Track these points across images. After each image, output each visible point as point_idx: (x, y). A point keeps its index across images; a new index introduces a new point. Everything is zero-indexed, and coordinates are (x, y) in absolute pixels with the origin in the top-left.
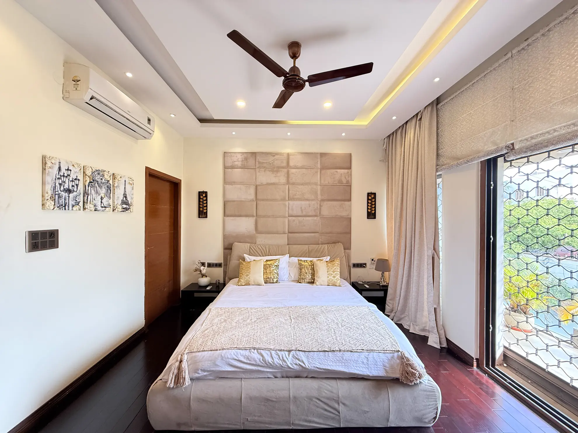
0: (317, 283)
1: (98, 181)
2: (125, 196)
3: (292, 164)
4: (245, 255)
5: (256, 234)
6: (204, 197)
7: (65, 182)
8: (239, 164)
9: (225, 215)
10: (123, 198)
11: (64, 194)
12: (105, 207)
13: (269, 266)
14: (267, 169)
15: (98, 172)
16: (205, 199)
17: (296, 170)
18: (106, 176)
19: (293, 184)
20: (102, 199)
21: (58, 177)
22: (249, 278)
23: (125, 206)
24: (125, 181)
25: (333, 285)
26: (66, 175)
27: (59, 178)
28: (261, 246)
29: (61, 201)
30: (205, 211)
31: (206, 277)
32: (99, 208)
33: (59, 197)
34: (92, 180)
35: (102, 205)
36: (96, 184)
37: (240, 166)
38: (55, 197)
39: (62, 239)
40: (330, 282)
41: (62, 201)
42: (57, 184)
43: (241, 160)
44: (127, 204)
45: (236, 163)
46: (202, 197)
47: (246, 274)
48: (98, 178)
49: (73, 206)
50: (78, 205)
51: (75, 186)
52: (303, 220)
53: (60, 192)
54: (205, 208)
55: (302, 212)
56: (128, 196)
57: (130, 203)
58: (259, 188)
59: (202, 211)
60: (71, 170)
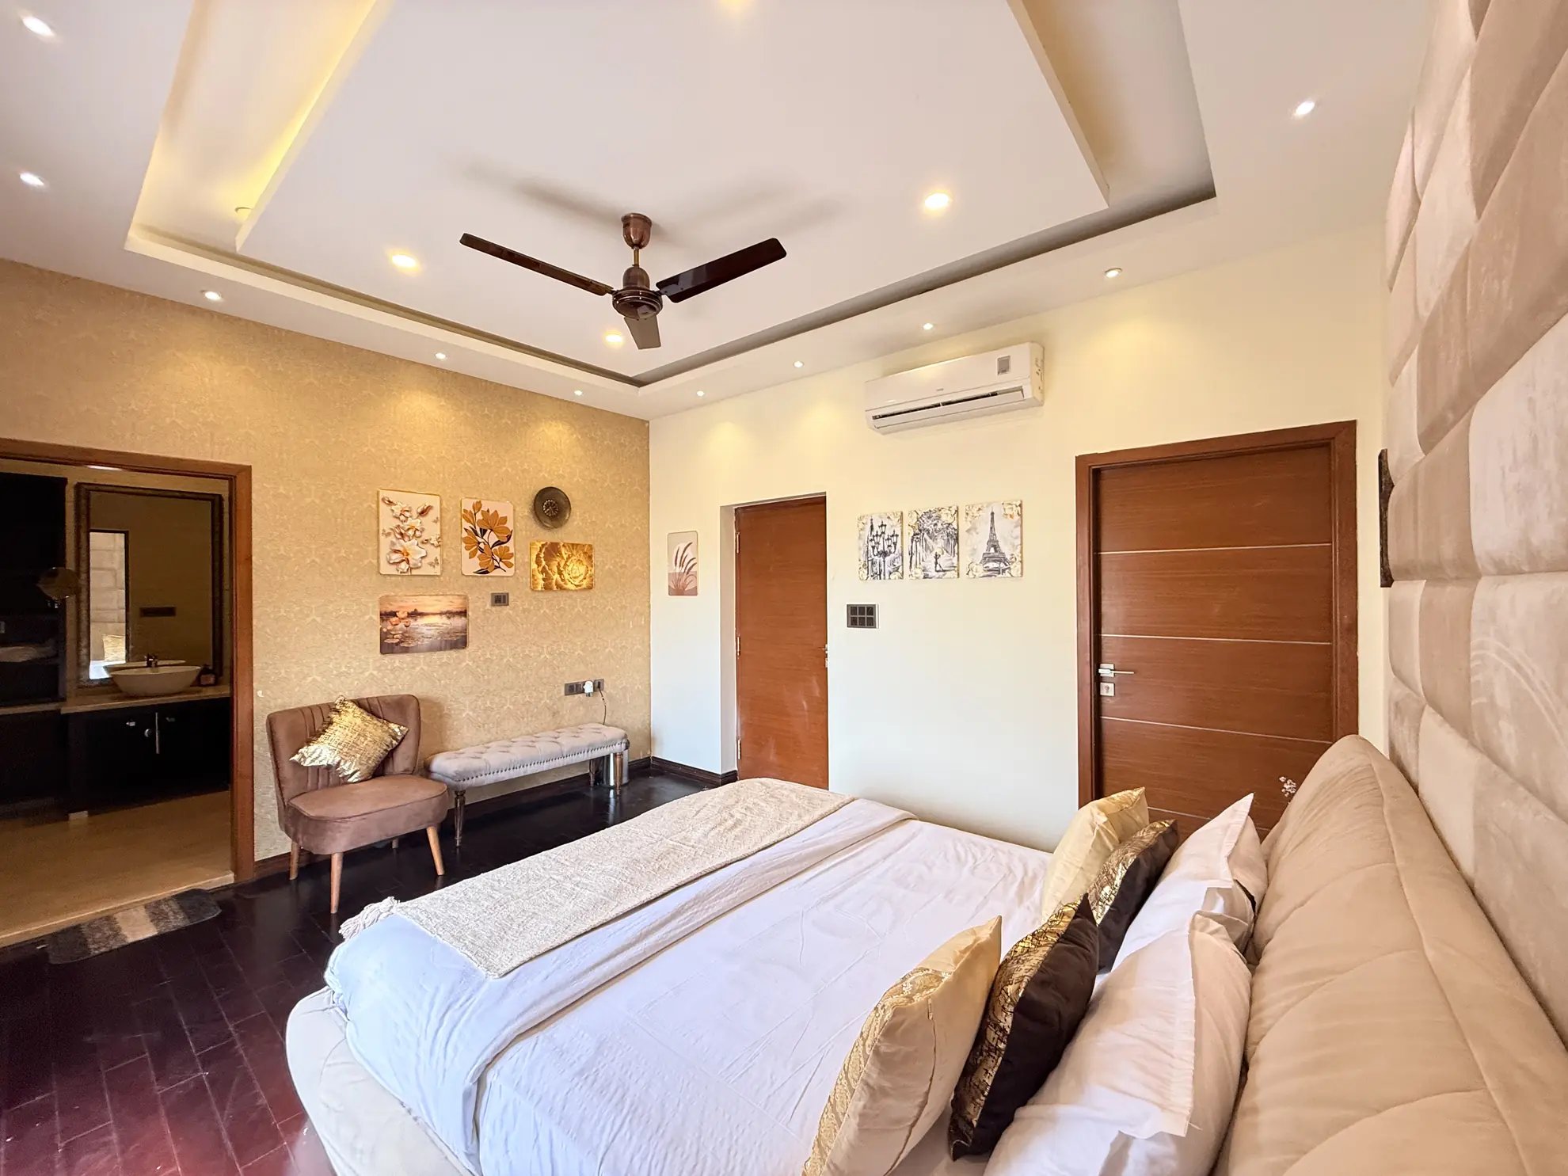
1: (928, 530)
2: (994, 544)
7: (878, 543)
10: (988, 549)
11: (877, 559)
12: (944, 571)
15: (929, 515)
18: (944, 518)
20: (937, 557)
21: (870, 538)
23: (992, 565)
24: (992, 514)
26: (879, 533)
27: (871, 540)
29: (874, 569)
32: (932, 573)
33: (872, 564)
34: (917, 531)
35: (938, 568)
36: (925, 534)
38: (869, 563)
39: (880, 616)
41: (876, 568)
42: (870, 548)
44: (1002, 559)
48: (928, 525)
49: (890, 573)
50: (897, 571)
51: (893, 545)
53: (873, 557)
56: (1001, 544)
57: (1008, 557)
60: (885, 526)
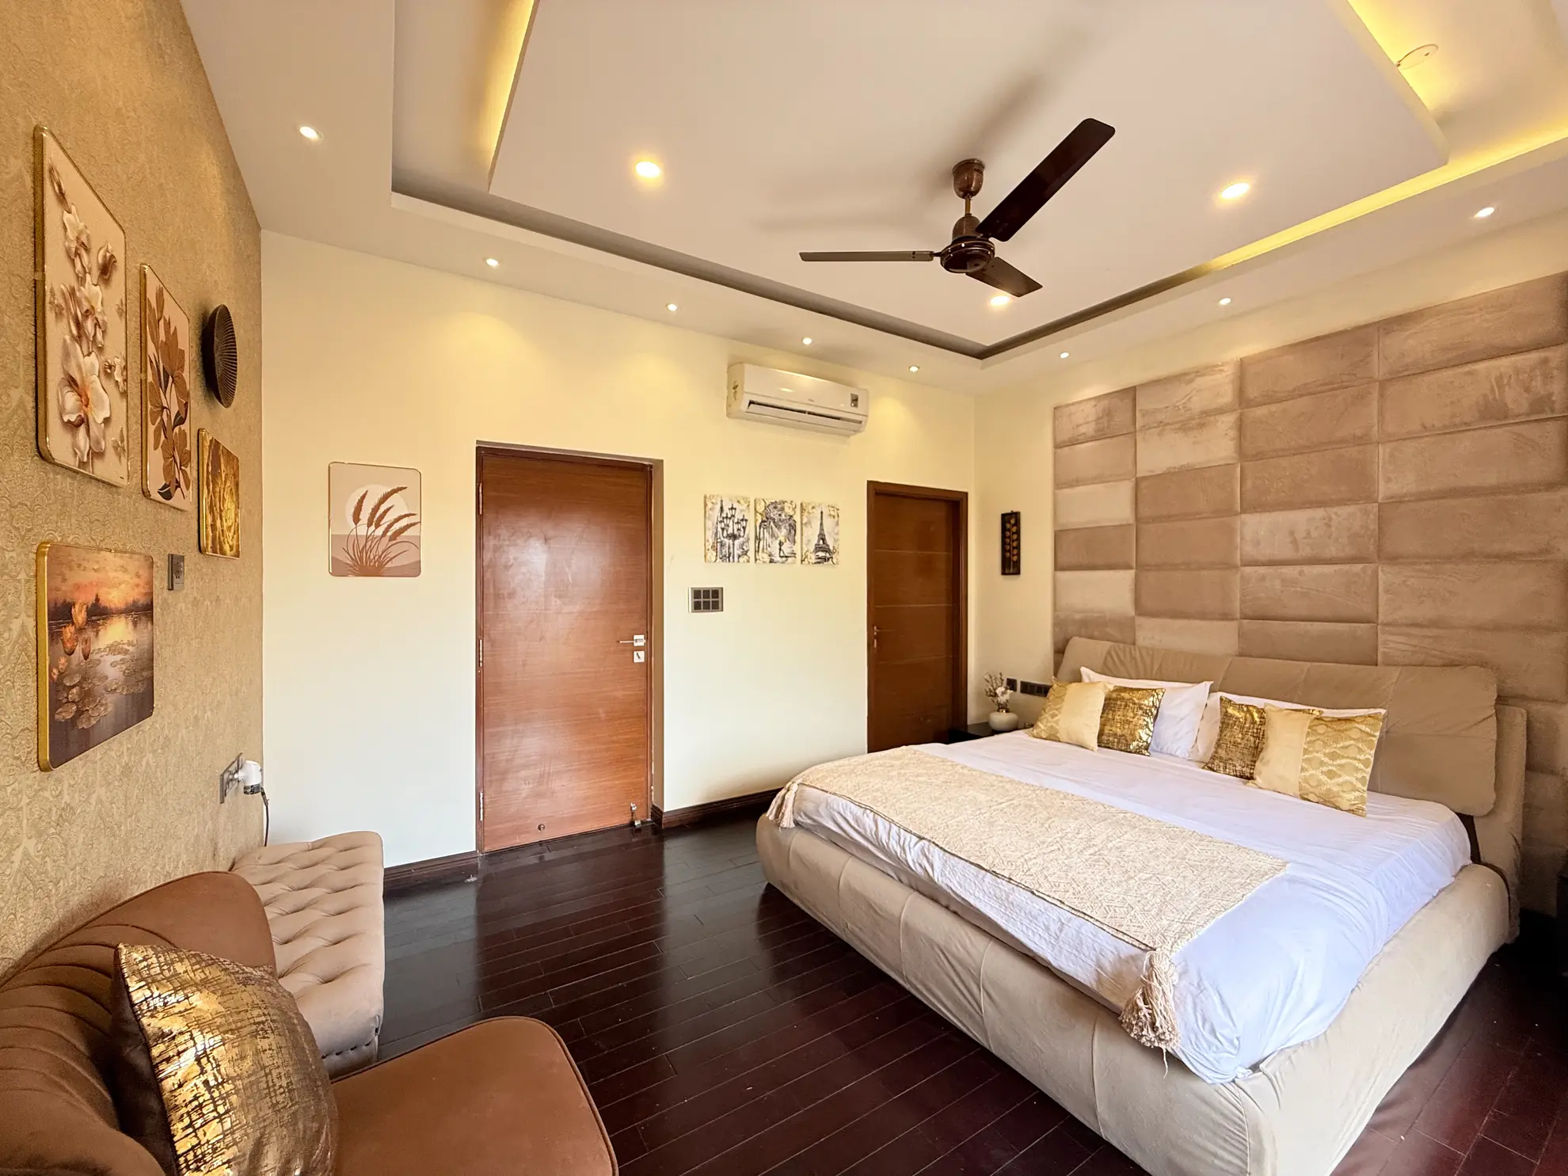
0: (1259, 780)
1: (774, 519)
2: (822, 537)
3: (1252, 392)
4: (1083, 669)
5: (1136, 618)
6: (1013, 525)
7: (728, 526)
8: (1088, 429)
9: (1057, 567)
10: (819, 541)
11: (727, 541)
12: (786, 557)
13: (1124, 703)
14: (1168, 427)
15: (775, 505)
16: (1014, 529)
17: (1273, 408)
18: (786, 510)
19: (1260, 456)
20: (781, 544)
21: (720, 519)
22: (1057, 722)
23: (821, 554)
24: (822, 513)
25: (1325, 801)
26: (729, 516)
27: (721, 522)
28: (1140, 653)
29: (723, 551)
30: (1015, 558)
31: (1007, 711)
32: (777, 558)
33: (721, 546)
34: (765, 519)
35: (782, 554)
36: (772, 523)
37: (1093, 433)
38: (718, 545)
39: (727, 599)
40: (1311, 790)
41: (725, 550)
42: (720, 530)
43: (1093, 418)
44: (827, 550)
45: (1083, 429)
46: (1008, 526)
47: (1051, 712)
48: (774, 514)
49: (739, 556)
50: (746, 554)
51: (742, 529)
52: (1301, 573)
53: (722, 539)
54: (1015, 552)
55: (1297, 549)
56: (827, 538)
57: (831, 548)
58: (1143, 485)
59: (1010, 557)
60: (735, 509)
